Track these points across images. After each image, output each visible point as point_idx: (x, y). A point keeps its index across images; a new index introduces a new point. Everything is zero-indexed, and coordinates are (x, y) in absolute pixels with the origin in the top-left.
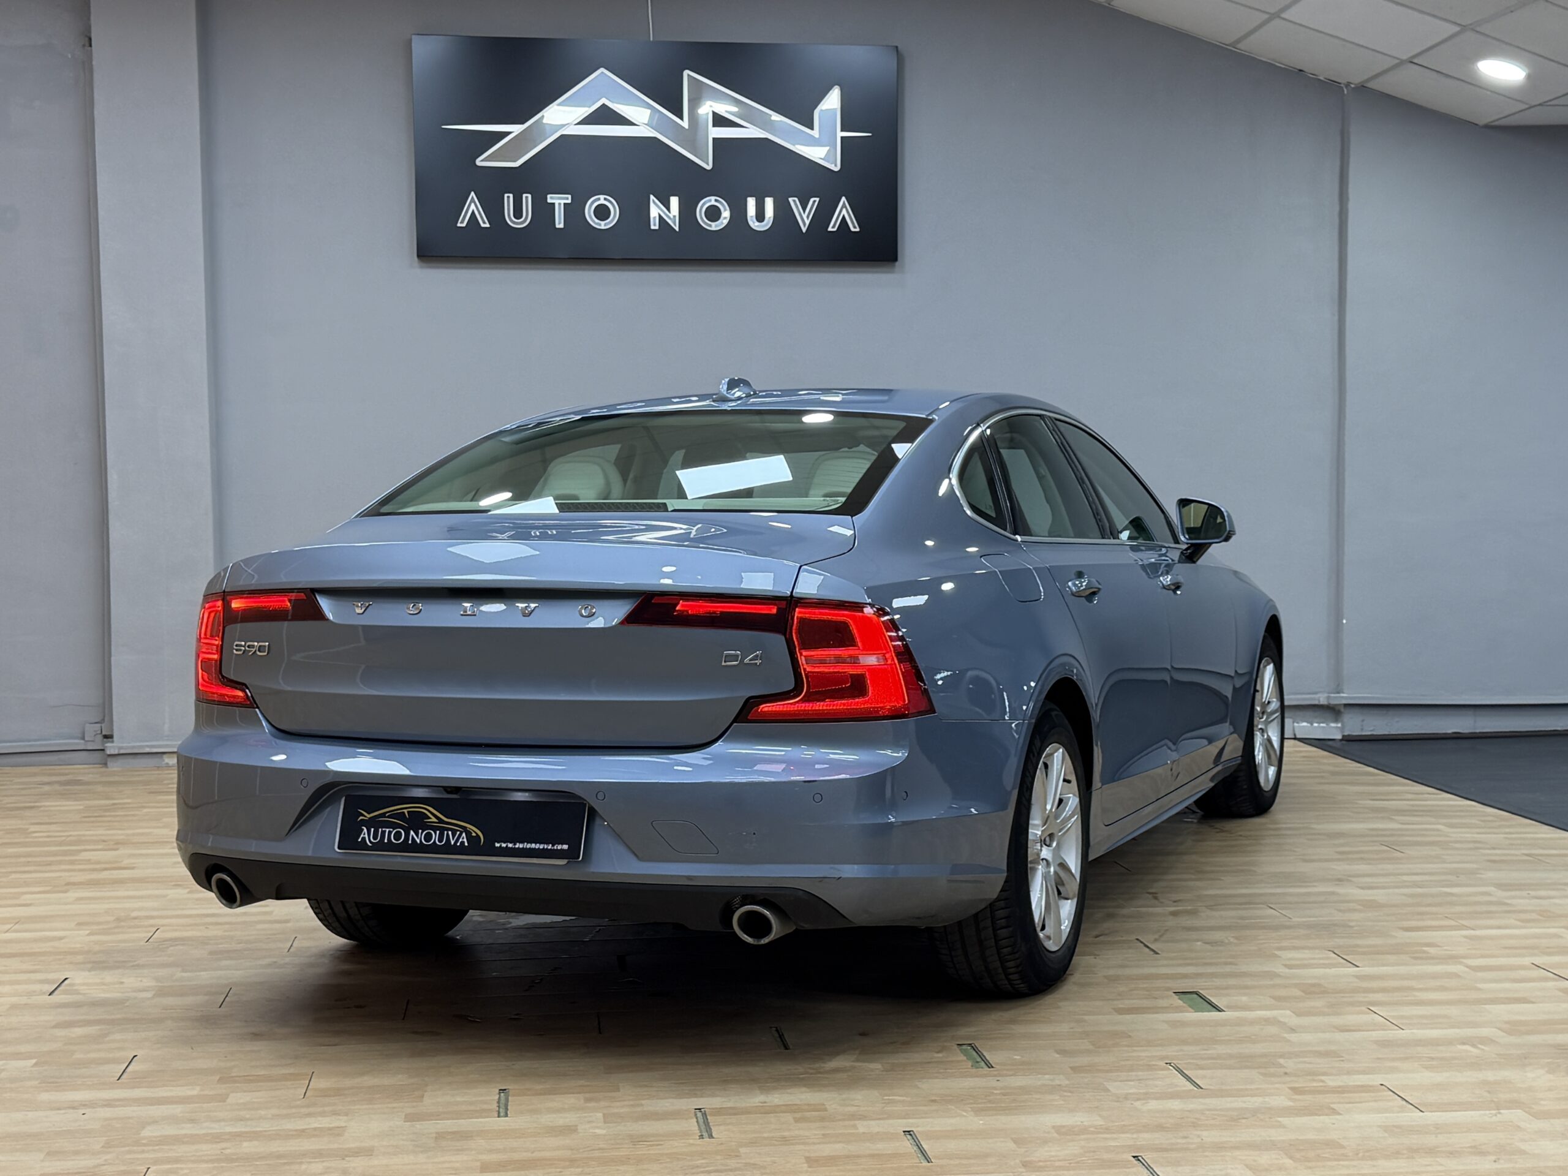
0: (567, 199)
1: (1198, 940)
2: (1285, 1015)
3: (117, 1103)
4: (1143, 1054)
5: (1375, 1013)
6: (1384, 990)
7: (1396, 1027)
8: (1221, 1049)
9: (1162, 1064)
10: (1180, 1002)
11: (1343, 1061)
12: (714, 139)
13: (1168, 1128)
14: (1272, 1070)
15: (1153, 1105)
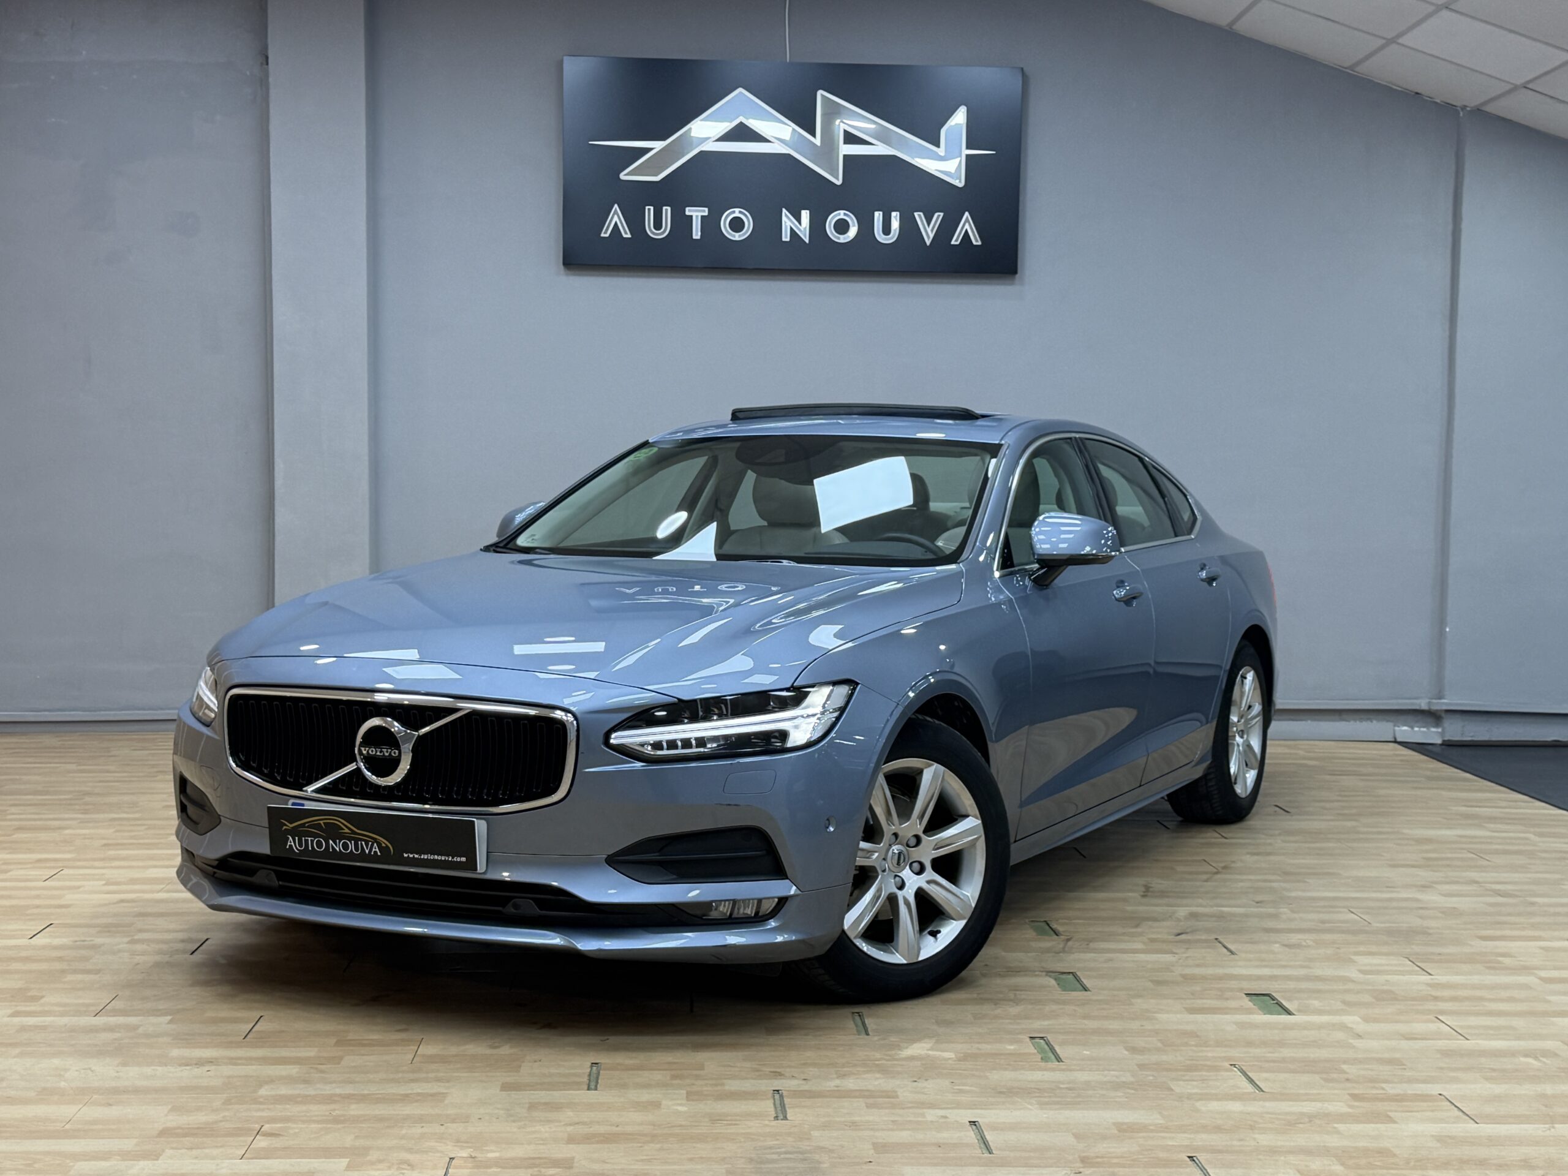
0: (704, 211)
1: (1276, 942)
2: (1352, 1020)
3: (240, 1062)
4: (1210, 1054)
5: (1443, 1022)
6: (1454, 999)
7: (1463, 1038)
8: (1287, 1053)
9: (1226, 1064)
10: (1250, 1004)
11: (1405, 1069)
12: (845, 156)
13: (1226, 1130)
14: (1335, 1076)
15: (1215, 1105)
